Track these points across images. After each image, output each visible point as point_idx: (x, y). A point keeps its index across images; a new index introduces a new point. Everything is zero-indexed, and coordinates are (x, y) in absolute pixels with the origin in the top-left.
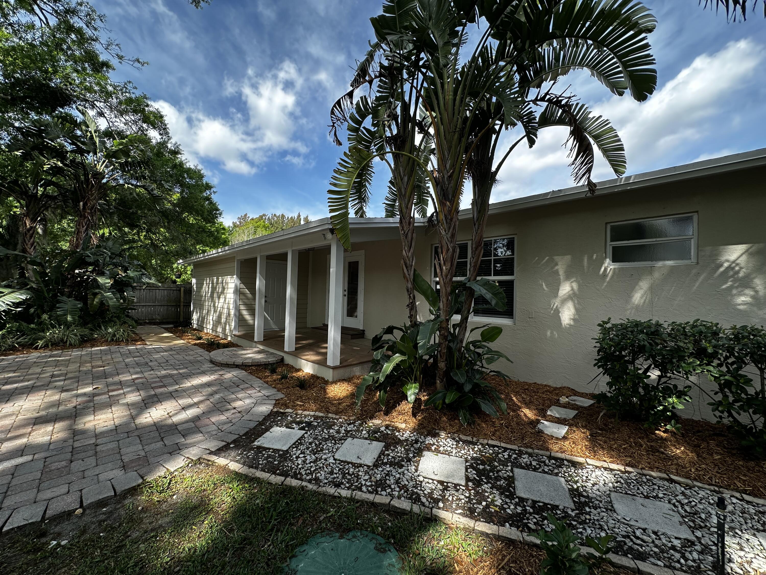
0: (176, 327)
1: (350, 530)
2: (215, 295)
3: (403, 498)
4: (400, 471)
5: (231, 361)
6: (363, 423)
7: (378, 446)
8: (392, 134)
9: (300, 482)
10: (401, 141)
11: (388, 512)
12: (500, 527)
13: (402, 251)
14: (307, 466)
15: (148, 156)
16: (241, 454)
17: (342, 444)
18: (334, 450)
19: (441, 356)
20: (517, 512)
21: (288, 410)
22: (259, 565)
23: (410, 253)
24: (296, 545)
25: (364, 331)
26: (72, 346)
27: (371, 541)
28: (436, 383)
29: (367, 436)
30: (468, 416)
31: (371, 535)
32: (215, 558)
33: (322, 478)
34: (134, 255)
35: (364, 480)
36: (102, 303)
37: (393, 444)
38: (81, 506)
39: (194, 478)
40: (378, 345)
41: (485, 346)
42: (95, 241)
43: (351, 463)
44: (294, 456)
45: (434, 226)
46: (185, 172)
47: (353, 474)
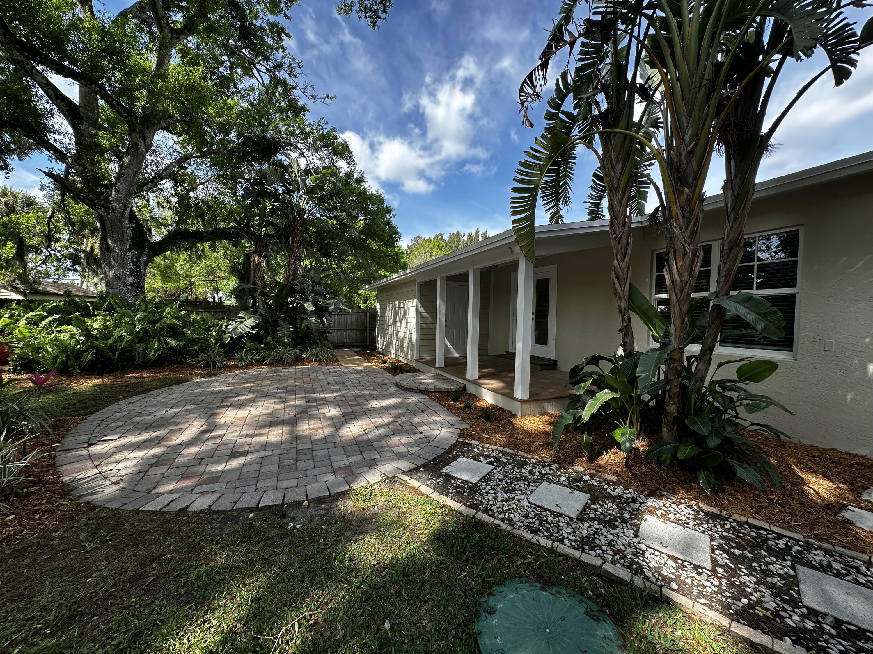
0: (364, 350)
1: (553, 584)
2: (398, 320)
3: (618, 565)
4: (612, 531)
5: (414, 386)
6: (560, 468)
7: (583, 498)
8: (600, 111)
9: (492, 519)
10: (613, 117)
11: (600, 576)
12: (776, 641)
13: (613, 260)
14: (499, 503)
15: (338, 187)
16: (430, 479)
17: (537, 487)
18: (528, 493)
19: (670, 397)
20: (805, 627)
21: (473, 442)
22: (457, 593)
23: (624, 264)
24: (493, 584)
25: (556, 361)
26: (289, 365)
27: (580, 603)
28: (661, 431)
29: (566, 483)
30: (713, 480)
31: (579, 597)
32: (415, 573)
33: (516, 519)
34: (328, 284)
35: (567, 533)
36: (307, 327)
37: (601, 498)
38: (307, 500)
39: (390, 494)
40: (578, 378)
41: (741, 389)
42: (300, 272)
43: (550, 511)
44: (484, 491)
45: (658, 224)
46: (368, 199)
47: (552, 523)
